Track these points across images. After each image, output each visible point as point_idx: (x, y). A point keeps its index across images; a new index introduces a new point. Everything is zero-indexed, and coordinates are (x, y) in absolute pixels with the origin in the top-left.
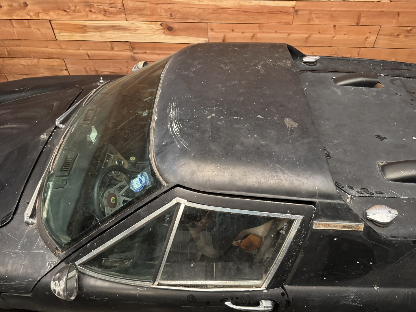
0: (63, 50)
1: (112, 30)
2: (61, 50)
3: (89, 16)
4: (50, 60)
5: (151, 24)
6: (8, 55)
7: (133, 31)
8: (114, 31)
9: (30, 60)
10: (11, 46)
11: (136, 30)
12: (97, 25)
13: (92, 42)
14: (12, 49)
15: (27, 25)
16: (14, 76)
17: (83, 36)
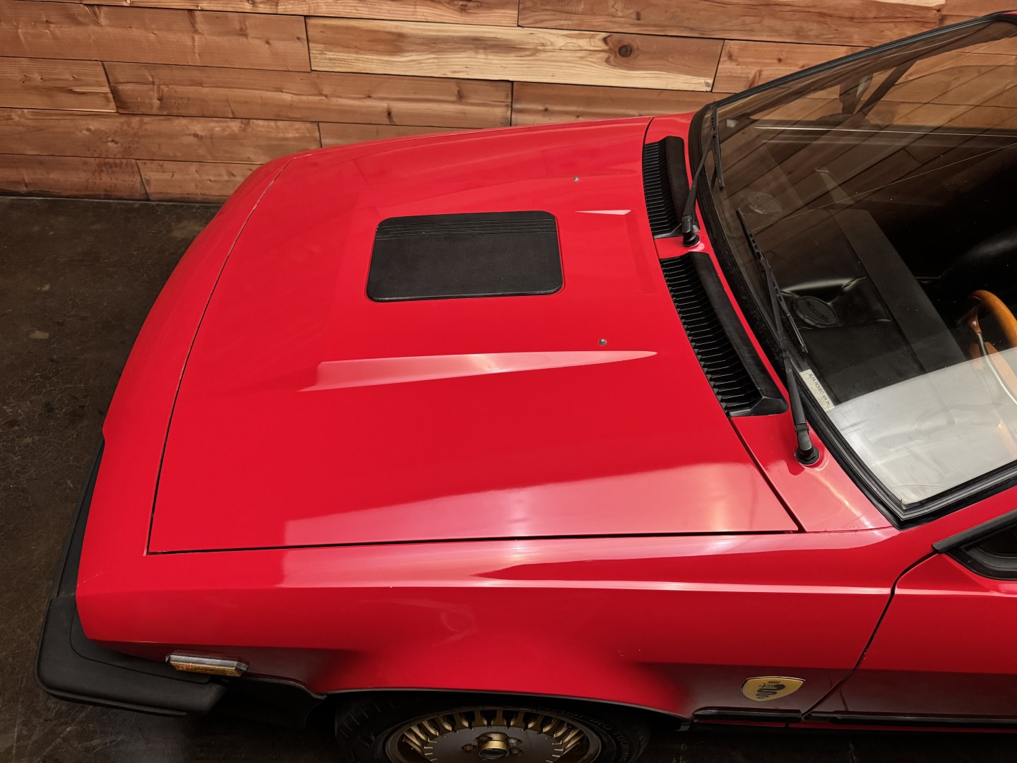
0: (324, 98)
1: (470, 49)
2: (317, 98)
4: (280, 123)
5: (577, 37)
6: (161, 108)
7: (528, 53)
8: (477, 53)
9: (221, 124)
10: (174, 84)
11: (535, 51)
12: (433, 36)
13: (410, 79)
14: (176, 91)
15: (238, 28)
16: (162, 166)
17: (388, 63)
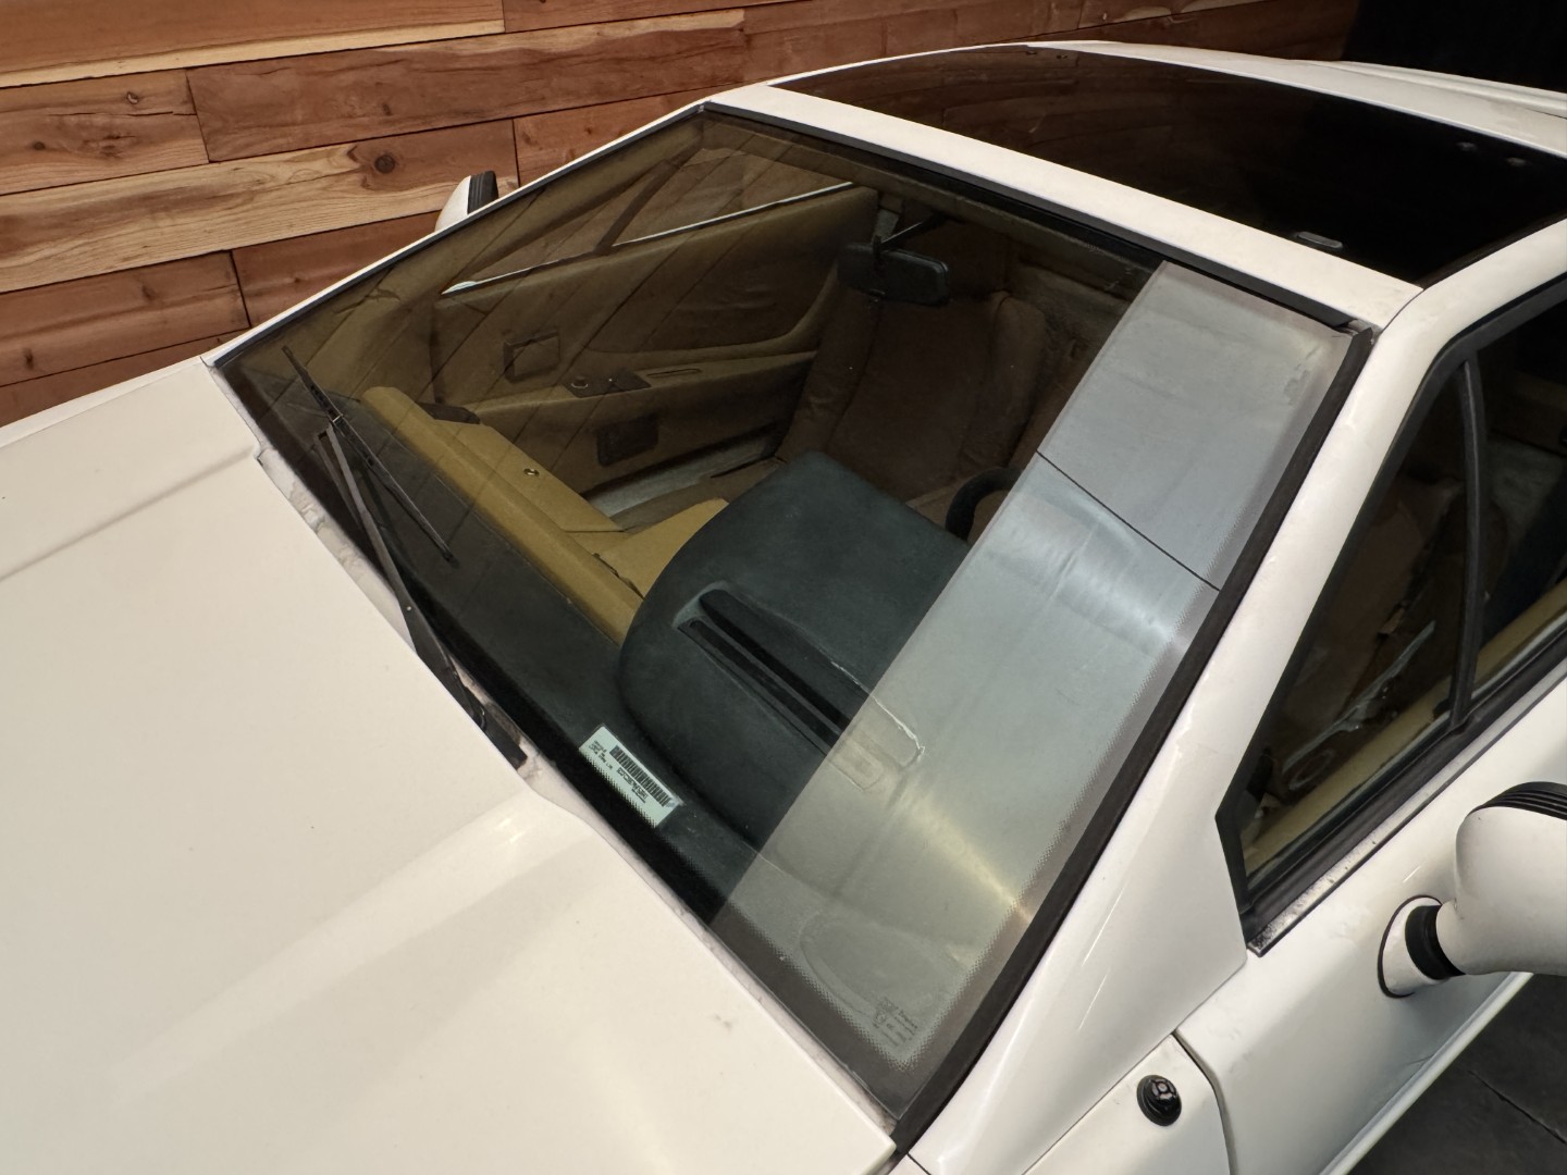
1: (143, 215)
5: (314, 158)
7: (239, 201)
8: (154, 219)
11: (251, 194)
12: (70, 208)
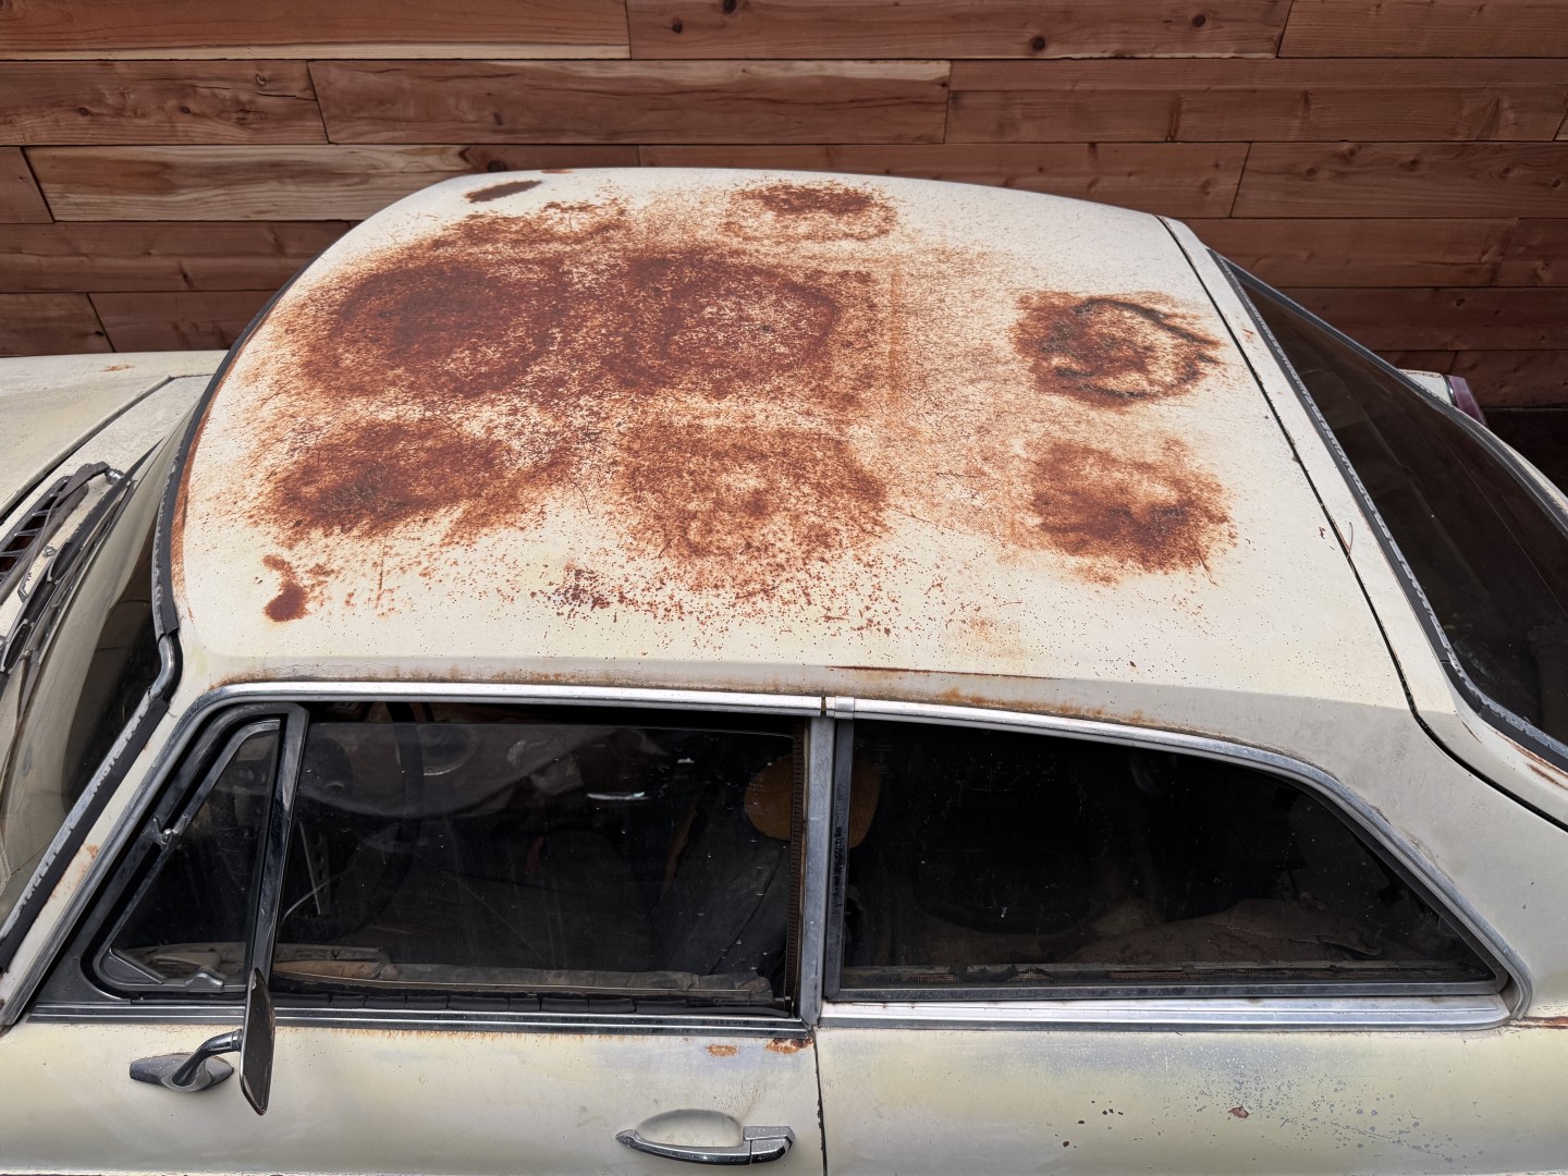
0: (84, 258)
1: (271, 179)
2: (76, 259)
3: (179, 129)
4: (35, 298)
5: (422, 153)
7: (357, 180)
8: (282, 183)
11: (370, 176)
12: (213, 163)
13: (197, 226)
17: (157, 204)
